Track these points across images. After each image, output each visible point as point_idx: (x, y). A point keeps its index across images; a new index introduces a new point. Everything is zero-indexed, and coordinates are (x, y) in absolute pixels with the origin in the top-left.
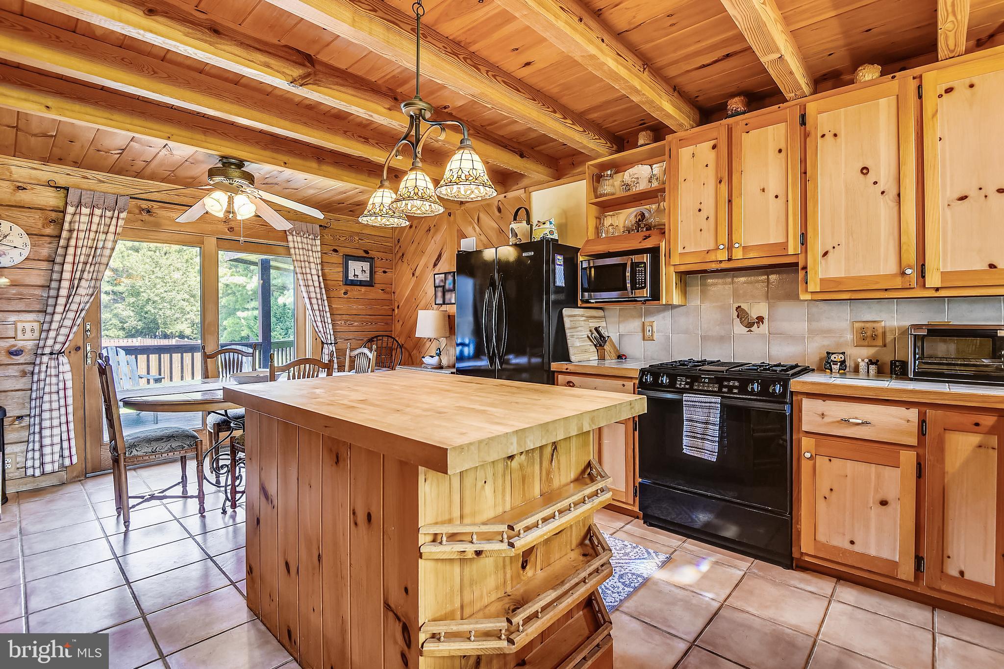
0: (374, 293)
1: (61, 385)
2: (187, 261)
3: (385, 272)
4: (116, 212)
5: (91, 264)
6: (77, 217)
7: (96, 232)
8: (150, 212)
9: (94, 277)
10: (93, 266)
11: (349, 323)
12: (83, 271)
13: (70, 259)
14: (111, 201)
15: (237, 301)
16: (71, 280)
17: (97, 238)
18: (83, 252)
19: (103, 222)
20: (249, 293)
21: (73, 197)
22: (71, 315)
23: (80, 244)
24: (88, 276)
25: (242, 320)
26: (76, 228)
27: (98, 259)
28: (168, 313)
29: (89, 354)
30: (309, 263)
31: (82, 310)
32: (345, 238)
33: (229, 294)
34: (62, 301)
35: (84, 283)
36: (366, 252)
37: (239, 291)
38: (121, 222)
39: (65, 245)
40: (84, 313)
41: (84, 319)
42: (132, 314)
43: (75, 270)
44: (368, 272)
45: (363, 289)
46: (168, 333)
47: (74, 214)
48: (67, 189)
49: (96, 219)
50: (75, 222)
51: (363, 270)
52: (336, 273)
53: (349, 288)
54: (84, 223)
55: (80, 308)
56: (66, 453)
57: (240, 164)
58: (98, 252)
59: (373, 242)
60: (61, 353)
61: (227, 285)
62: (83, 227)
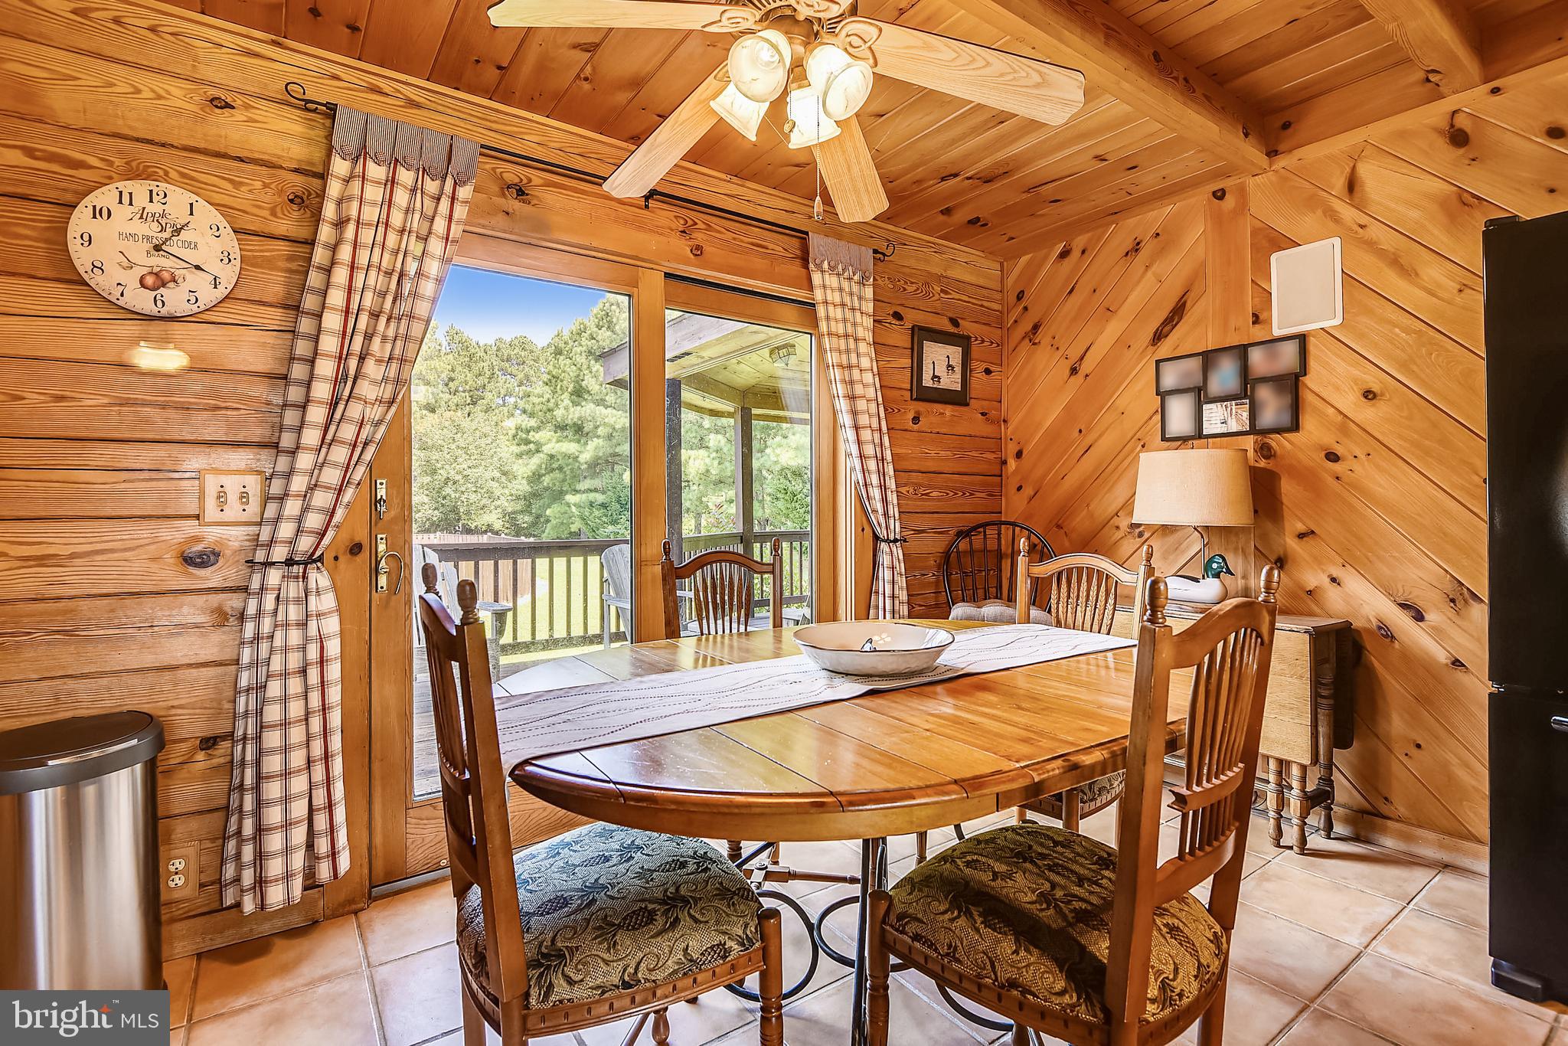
0: (968, 422)
1: (313, 653)
2: (497, 424)
3: (988, 372)
4: (449, 182)
5: (389, 320)
6: (356, 186)
7: (402, 231)
8: (523, 193)
9: (397, 352)
10: (393, 325)
11: (921, 491)
12: (368, 337)
13: (336, 298)
14: (435, 154)
15: (564, 480)
16: (340, 358)
17: (403, 246)
18: (371, 281)
19: (418, 205)
20: (582, 467)
21: (345, 134)
22: (339, 454)
23: (363, 259)
24: (382, 349)
25: (573, 507)
26: (354, 213)
27: (404, 307)
28: (473, 497)
29: (383, 563)
30: (856, 340)
31: (366, 444)
32: (914, 287)
33: (553, 470)
34: (317, 414)
35: (371, 368)
36: (954, 322)
37: (567, 465)
38: (460, 212)
39: (326, 262)
40: (371, 450)
41: (370, 466)
42: (426, 499)
43: (349, 330)
44: (958, 369)
45: (948, 410)
46: (473, 527)
47: (347, 181)
48: (331, 111)
49: (401, 197)
50: (350, 198)
51: (949, 366)
52: (898, 371)
53: (922, 407)
54: (373, 204)
55: (363, 436)
56: (322, 846)
58: (407, 287)
59: (967, 299)
60: (315, 561)
61: (552, 457)
62: (371, 214)
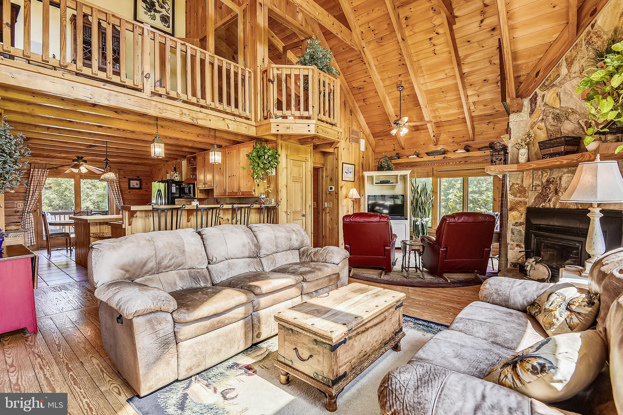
0: (141, 192)
3: (146, 184)
4: (46, 170)
6: (34, 172)
8: (57, 168)
9: (40, 189)
10: (39, 186)
12: (36, 188)
13: (32, 184)
14: (44, 166)
16: (33, 191)
17: (40, 178)
19: (42, 173)
21: (33, 166)
22: (33, 201)
23: (35, 180)
26: (34, 175)
29: (38, 213)
31: (36, 199)
32: (129, 173)
34: (30, 197)
35: (37, 191)
36: (138, 177)
38: (47, 173)
39: (31, 180)
41: (37, 202)
42: (56, 197)
44: (139, 184)
45: (137, 190)
48: (31, 163)
49: (40, 172)
51: (136, 184)
52: (125, 185)
53: (130, 190)
56: (32, 241)
57: (82, 158)
58: (41, 182)
59: (141, 173)
60: (30, 212)
